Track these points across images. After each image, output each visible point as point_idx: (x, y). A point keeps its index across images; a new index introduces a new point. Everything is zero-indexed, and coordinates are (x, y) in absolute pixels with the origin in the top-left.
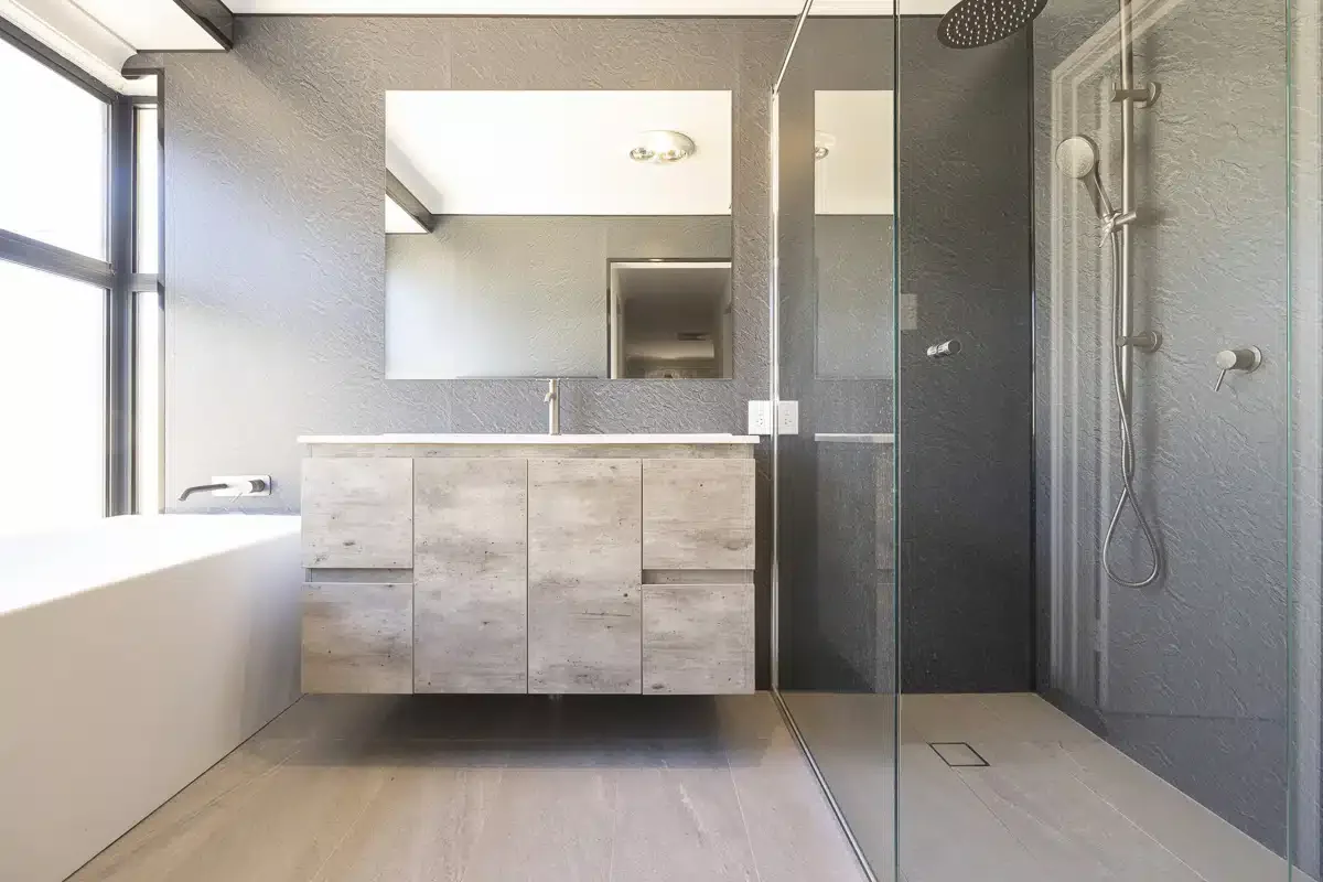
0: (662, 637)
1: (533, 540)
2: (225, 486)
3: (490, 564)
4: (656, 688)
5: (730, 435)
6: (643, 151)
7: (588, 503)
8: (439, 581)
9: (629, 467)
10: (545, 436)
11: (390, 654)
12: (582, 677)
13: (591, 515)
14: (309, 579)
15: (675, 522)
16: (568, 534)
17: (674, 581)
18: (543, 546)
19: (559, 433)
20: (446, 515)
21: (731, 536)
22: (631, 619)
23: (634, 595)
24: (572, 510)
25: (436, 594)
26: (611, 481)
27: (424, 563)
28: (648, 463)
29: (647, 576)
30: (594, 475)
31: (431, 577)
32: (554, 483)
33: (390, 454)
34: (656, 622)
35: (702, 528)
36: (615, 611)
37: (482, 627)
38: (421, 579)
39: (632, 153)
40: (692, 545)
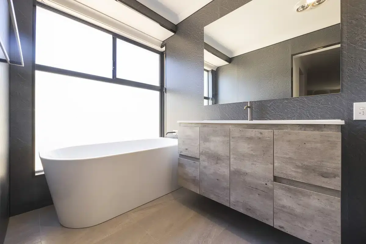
0: (284, 207)
1: (232, 156)
2: (175, 132)
3: (219, 161)
4: (281, 227)
5: (340, 120)
6: (303, 7)
7: (250, 146)
8: (206, 164)
9: (267, 133)
10: (247, 121)
11: (194, 181)
12: (248, 210)
13: (252, 150)
14: (180, 157)
15: (290, 158)
16: (243, 156)
17: (290, 184)
18: (235, 159)
19: (252, 120)
20: (207, 144)
21: (325, 170)
22: (268, 195)
23: (270, 185)
24: (244, 147)
25: (205, 167)
26: (260, 138)
27: (202, 158)
28: (276, 132)
29: (276, 179)
30: (253, 135)
31: (204, 162)
32: (238, 137)
33: (195, 126)
34: (279, 200)
35: (306, 163)
36: (262, 189)
37: (217, 180)
38: (201, 162)
39: (297, 10)
40: (300, 170)
